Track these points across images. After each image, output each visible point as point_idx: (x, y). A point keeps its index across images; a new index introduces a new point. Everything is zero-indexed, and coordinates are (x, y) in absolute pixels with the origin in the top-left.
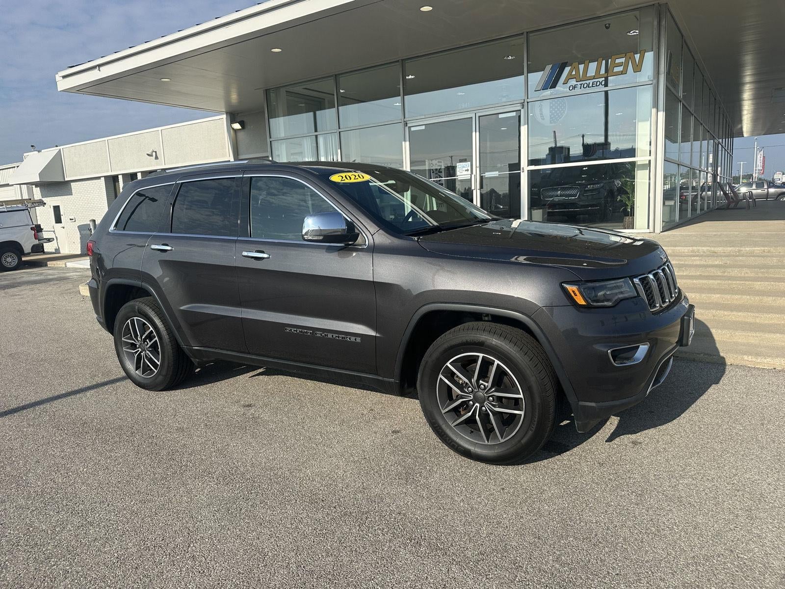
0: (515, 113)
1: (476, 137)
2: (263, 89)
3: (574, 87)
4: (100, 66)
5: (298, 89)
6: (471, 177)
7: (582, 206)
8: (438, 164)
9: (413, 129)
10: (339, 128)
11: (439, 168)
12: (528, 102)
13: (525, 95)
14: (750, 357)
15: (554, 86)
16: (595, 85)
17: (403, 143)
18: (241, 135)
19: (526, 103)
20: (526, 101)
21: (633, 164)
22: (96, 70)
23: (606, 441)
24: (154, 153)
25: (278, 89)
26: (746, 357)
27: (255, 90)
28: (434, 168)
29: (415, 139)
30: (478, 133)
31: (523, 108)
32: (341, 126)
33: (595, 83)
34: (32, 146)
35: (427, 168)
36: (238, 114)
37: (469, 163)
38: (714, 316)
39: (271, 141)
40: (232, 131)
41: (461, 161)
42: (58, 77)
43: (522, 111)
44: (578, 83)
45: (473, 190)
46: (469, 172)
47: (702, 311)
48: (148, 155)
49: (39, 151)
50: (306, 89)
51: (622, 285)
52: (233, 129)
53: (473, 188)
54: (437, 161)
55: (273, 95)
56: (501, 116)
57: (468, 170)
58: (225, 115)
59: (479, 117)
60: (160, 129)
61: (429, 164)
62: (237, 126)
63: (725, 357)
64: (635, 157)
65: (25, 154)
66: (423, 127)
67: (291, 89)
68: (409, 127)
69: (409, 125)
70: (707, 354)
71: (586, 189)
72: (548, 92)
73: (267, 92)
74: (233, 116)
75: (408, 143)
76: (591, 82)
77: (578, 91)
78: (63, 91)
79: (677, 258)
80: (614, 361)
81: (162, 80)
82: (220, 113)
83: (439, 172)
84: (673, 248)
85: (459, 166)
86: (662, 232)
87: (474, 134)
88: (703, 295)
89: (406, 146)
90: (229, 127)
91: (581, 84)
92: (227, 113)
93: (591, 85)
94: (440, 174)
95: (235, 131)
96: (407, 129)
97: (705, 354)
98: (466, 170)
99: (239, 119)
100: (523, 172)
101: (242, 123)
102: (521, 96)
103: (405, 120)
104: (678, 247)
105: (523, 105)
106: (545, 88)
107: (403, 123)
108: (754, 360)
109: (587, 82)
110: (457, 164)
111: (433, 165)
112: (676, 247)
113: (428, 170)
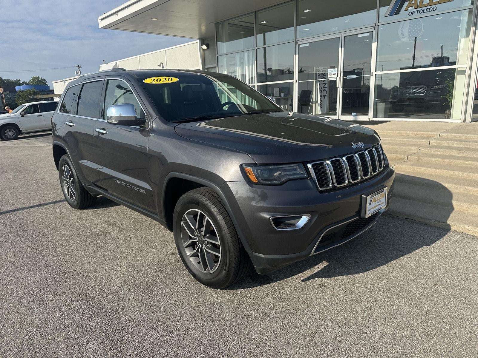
0: (369, 33)
1: (341, 51)
2: (214, 23)
3: (413, 13)
4: (117, 12)
5: (236, 22)
6: (337, 79)
7: (429, 101)
8: (324, 70)
9: (301, 46)
10: (256, 47)
11: (324, 72)
12: (378, 26)
13: (377, 20)
14: (470, 227)
15: (397, 13)
16: (428, 11)
17: (295, 55)
18: (207, 53)
19: (377, 26)
20: (377, 25)
21: (454, 70)
22: (116, 15)
23: (301, 281)
24: (162, 65)
25: (223, 22)
26: (466, 227)
27: (209, 23)
28: (320, 72)
29: (302, 52)
30: (343, 49)
31: (374, 30)
32: (258, 45)
33: (429, 9)
34: (104, 61)
35: (314, 72)
36: (206, 39)
37: (336, 69)
38: (464, 191)
39: (217, 56)
40: (202, 50)
41: (331, 68)
42: (99, 21)
43: (374, 32)
44: (416, 10)
45: (337, 88)
46: (336, 75)
47: (455, 186)
48: (158, 65)
49: (107, 64)
50: (241, 21)
51: (296, 169)
52: (202, 49)
53: (337, 86)
54: (323, 67)
55: (220, 26)
56: (359, 36)
57: (335, 74)
58: (198, 40)
59: (345, 37)
60: (165, 49)
61: (316, 70)
62: (204, 47)
63: (450, 224)
64: (456, 65)
65: (101, 66)
66: (308, 45)
67: (230, 22)
68: (299, 45)
69: (299, 43)
70: (437, 221)
71: (432, 88)
72: (395, 18)
73: (216, 24)
74: (203, 41)
75: (297, 56)
76: (425, 8)
77: (415, 16)
78: (101, 28)
79: (464, 143)
80: (277, 227)
81: (152, 19)
82: (195, 39)
83: (324, 75)
84: (465, 135)
85: (330, 71)
86: (471, 122)
87: (340, 49)
88: (465, 174)
89: (296, 57)
90: (200, 48)
91: (418, 11)
92: (199, 39)
93: (425, 11)
94: (324, 76)
95: (204, 50)
96: (297, 46)
97: (435, 221)
98: (334, 74)
99: (206, 42)
100: (372, 76)
101: (207, 46)
102: (375, 21)
103: (296, 40)
104: (470, 134)
105: (375, 28)
106: (391, 15)
107: (295, 42)
108: (473, 229)
109: (423, 9)
110: (329, 70)
111: (319, 70)
112: (468, 134)
113: (315, 73)
